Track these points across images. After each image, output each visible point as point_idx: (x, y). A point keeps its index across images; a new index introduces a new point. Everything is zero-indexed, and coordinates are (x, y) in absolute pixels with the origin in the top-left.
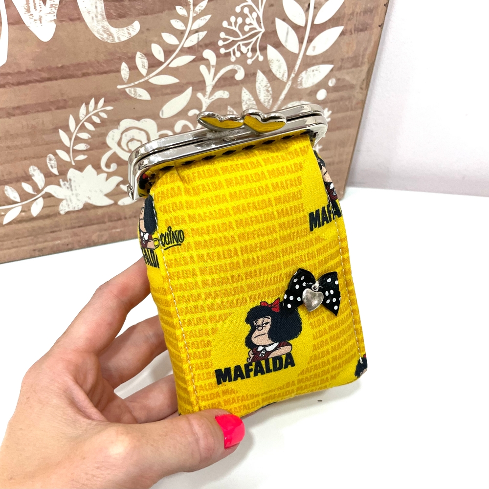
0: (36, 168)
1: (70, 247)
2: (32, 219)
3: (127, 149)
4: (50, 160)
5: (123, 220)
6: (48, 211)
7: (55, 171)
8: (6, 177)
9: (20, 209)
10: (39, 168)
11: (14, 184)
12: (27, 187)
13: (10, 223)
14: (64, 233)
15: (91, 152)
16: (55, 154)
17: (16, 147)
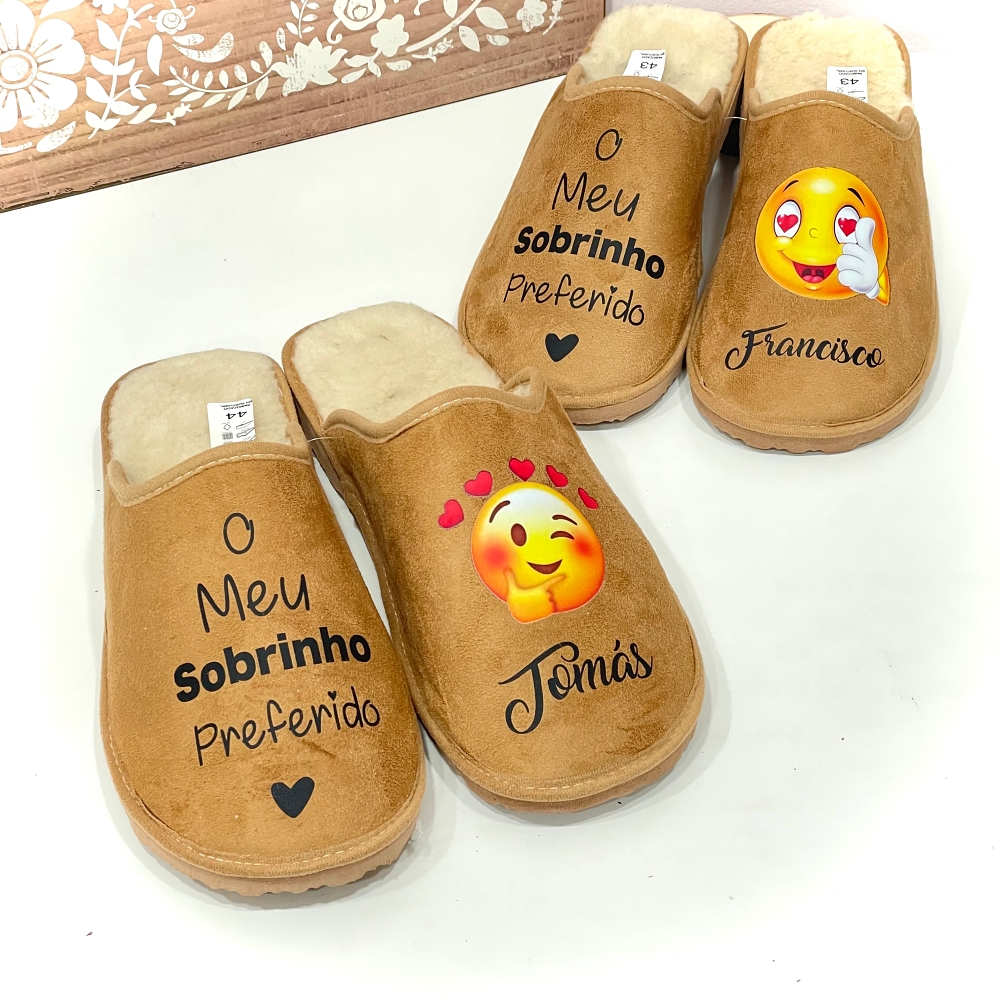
0: (266, 44)
1: (289, 138)
2: (258, 103)
3: (352, 17)
4: (280, 34)
5: (346, 102)
6: (272, 93)
7: (283, 46)
8: (238, 55)
9: (245, 91)
10: (269, 44)
11: (244, 62)
12: (255, 66)
13: (234, 109)
14: (284, 119)
15: (319, 23)
16: (285, 28)
17: (251, 22)
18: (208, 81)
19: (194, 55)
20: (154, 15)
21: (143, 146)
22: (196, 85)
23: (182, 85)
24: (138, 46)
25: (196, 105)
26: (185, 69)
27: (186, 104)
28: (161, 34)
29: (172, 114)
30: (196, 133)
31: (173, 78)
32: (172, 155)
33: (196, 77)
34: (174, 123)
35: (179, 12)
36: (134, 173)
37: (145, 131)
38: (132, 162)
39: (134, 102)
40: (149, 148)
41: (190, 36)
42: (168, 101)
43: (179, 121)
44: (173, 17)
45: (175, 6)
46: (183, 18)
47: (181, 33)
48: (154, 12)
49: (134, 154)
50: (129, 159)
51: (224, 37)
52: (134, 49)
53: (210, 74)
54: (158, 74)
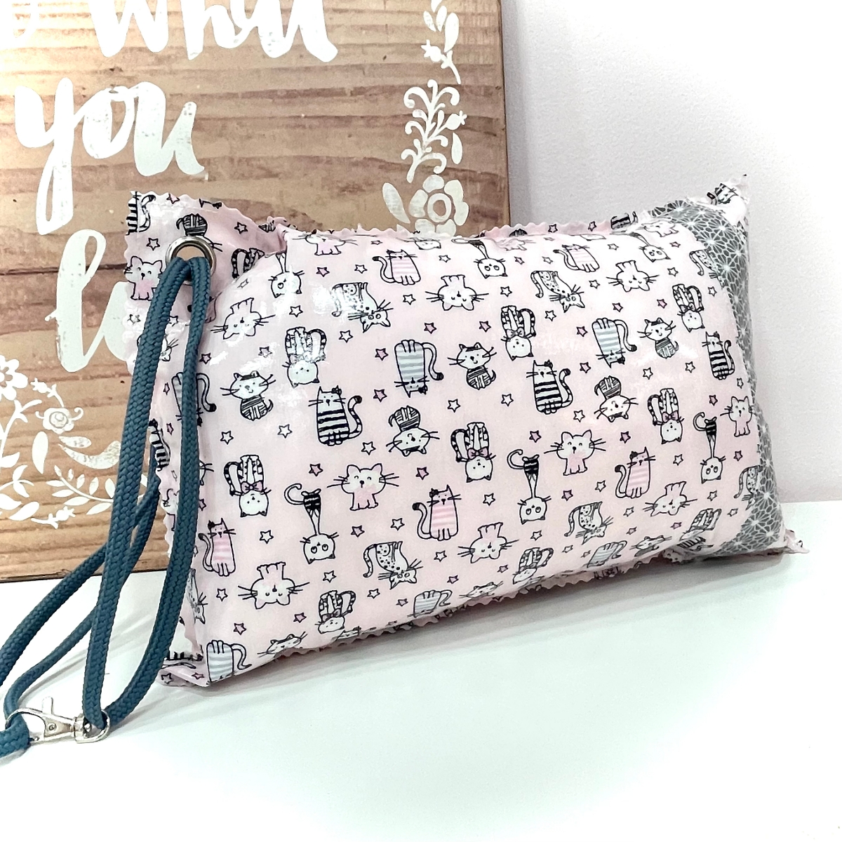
18: (94, 487)
19: (80, 458)
20: (42, 413)
21: (22, 544)
22: (79, 490)
23: (65, 488)
24: (23, 439)
25: (80, 511)
26: (71, 471)
27: (70, 507)
28: (46, 431)
29: (54, 516)
30: (77, 541)
31: (58, 479)
32: (53, 560)
33: (81, 481)
34: (56, 526)
35: (66, 412)
36: (10, 572)
37: (25, 529)
38: (10, 560)
39: (17, 497)
40: (29, 550)
41: (77, 439)
42: (51, 502)
43: (62, 525)
44: (60, 416)
45: (63, 406)
46: (70, 420)
47: (67, 434)
48: (41, 409)
49: (13, 552)
50: (7, 556)
51: (113, 444)
52: (20, 442)
53: (96, 480)
54: (42, 472)
